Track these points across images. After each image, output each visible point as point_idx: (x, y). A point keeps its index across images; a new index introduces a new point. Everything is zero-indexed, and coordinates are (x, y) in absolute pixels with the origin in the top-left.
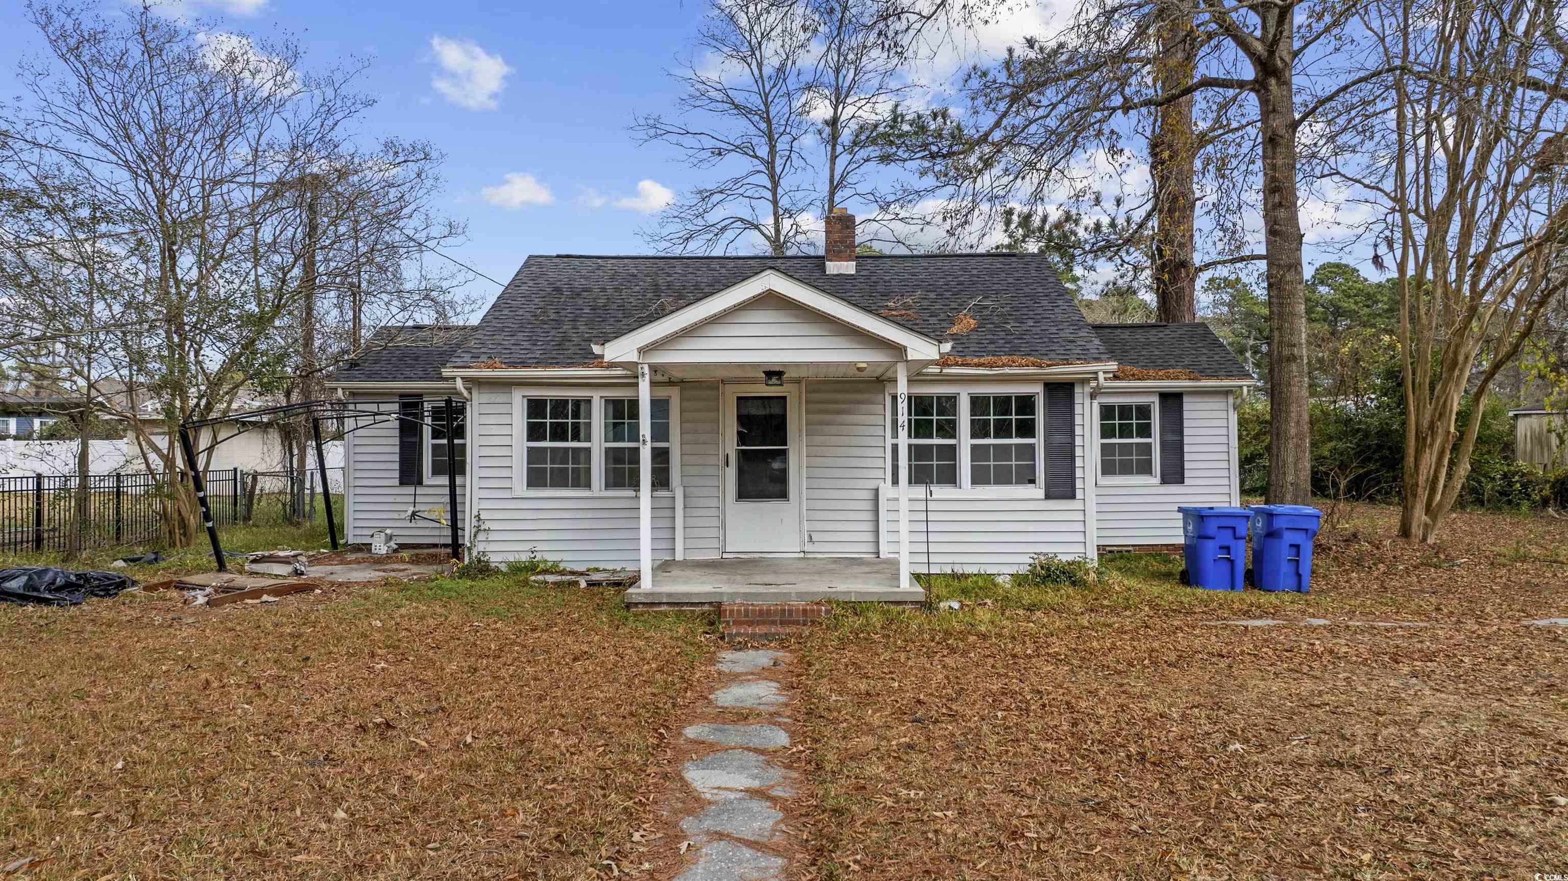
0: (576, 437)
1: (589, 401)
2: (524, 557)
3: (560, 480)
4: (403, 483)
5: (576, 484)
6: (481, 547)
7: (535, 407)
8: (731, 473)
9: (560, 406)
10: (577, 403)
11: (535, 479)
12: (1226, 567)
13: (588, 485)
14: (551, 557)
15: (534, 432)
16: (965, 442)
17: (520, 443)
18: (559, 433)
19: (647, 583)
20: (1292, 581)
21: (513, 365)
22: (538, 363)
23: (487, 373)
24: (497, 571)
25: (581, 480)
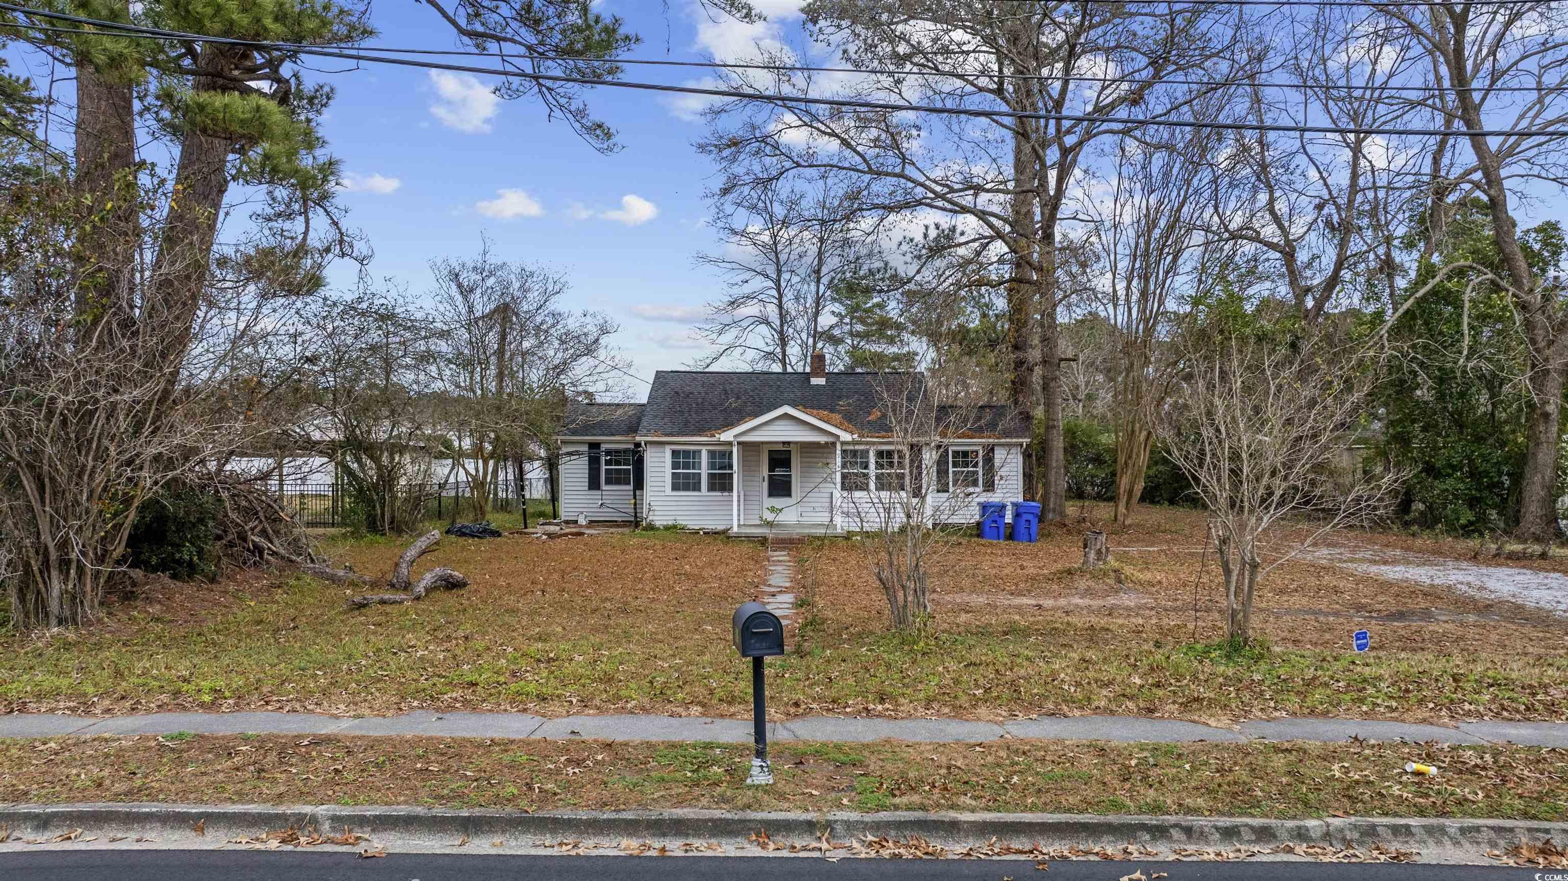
0: (694, 468)
1: (700, 451)
2: (670, 523)
3: (686, 488)
4: (590, 489)
5: (694, 490)
6: (650, 518)
7: (675, 453)
8: (766, 484)
9: (686, 454)
10: (694, 452)
11: (675, 487)
12: (996, 531)
13: (699, 490)
14: (684, 523)
15: (675, 465)
16: (872, 470)
17: (669, 471)
18: (686, 466)
19: (735, 529)
20: (1027, 537)
21: (667, 435)
22: (678, 435)
23: (656, 439)
24: (658, 529)
25: (697, 487)
